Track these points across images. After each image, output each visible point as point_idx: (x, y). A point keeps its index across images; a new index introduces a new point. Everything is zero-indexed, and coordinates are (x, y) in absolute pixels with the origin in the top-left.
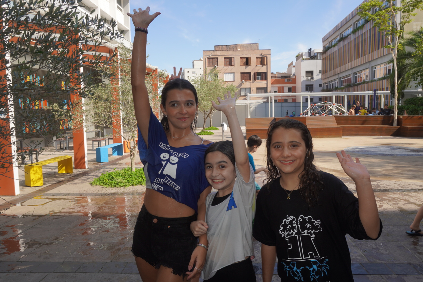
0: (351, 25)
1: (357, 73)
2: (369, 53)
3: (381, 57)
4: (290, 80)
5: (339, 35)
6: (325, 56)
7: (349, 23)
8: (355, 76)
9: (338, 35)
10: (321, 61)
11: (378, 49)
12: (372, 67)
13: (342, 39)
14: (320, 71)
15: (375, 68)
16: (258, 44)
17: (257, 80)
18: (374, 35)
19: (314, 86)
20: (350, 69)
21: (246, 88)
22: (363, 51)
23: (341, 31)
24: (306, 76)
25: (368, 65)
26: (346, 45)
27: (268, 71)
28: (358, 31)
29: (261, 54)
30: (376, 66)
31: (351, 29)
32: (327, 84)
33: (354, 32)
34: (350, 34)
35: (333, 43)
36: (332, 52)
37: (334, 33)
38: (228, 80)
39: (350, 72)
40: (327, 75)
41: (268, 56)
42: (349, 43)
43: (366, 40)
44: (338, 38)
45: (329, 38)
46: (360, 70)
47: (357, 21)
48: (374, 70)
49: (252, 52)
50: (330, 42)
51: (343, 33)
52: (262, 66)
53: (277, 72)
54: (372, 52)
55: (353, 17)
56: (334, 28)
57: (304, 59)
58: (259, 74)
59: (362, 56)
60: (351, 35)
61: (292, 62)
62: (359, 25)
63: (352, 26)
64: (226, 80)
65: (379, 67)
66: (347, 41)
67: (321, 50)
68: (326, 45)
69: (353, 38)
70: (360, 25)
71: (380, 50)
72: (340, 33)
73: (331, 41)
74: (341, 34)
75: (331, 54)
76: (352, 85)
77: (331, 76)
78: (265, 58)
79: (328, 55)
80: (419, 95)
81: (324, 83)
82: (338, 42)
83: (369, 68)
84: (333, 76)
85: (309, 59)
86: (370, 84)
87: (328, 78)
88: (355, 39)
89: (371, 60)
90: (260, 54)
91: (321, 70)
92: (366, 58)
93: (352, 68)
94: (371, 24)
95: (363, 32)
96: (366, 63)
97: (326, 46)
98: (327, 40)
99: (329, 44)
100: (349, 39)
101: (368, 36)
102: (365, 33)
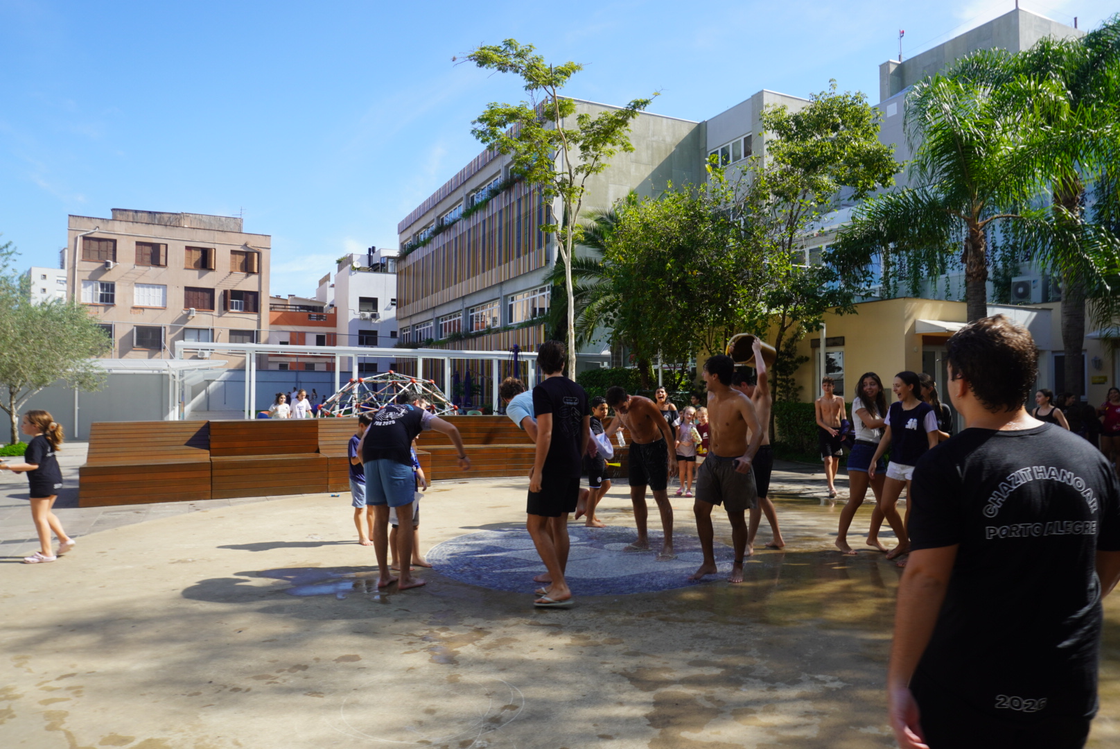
0: (461, 199)
1: (475, 308)
2: (500, 264)
3: (525, 274)
4: (321, 317)
5: (435, 220)
6: (404, 265)
7: (455, 194)
8: (470, 314)
9: (433, 221)
10: (395, 276)
11: (519, 256)
12: (506, 297)
13: (442, 228)
14: (393, 300)
15: (513, 299)
16: (242, 220)
17: (232, 310)
18: (509, 225)
19: (379, 334)
20: (459, 299)
21: (199, 330)
22: (486, 259)
23: (440, 210)
24: (360, 311)
25: (496, 293)
26: (450, 243)
27: (263, 289)
28: (475, 213)
29: (246, 245)
30: (515, 295)
31: (461, 209)
32: (408, 332)
33: (467, 215)
34: (459, 220)
35: (422, 238)
36: (420, 257)
37: (423, 215)
38: (146, 305)
39: (458, 306)
40: (410, 309)
41: (264, 253)
42: (456, 239)
43: (491, 234)
44: (434, 226)
45: (413, 224)
46: (481, 301)
47: (473, 191)
48: (510, 303)
49: (219, 237)
50: (414, 235)
51: (444, 216)
52: (247, 276)
53: (290, 296)
54: (506, 262)
55: (465, 182)
56: (424, 204)
57: (356, 269)
58: (237, 294)
59: (483, 271)
60: (461, 221)
61: (329, 275)
62: (477, 200)
63: (463, 203)
64: (141, 305)
65: (519, 297)
66: (451, 235)
67: (395, 253)
68: (406, 241)
69: (465, 229)
70: (480, 201)
71: (522, 258)
72: (437, 215)
73: (418, 232)
74: (438, 217)
75: (418, 262)
76: (463, 336)
77: (418, 314)
78: (256, 255)
79: (411, 263)
81: (401, 329)
82: (432, 236)
83: (499, 298)
84: (423, 312)
85: (367, 270)
86: (502, 334)
87: (411, 316)
88: (469, 230)
89: (503, 280)
90: (243, 244)
91: (395, 297)
92: (492, 276)
93: (463, 297)
94: (503, 199)
95: (487, 217)
96: (492, 287)
97: (406, 243)
98: (409, 230)
99: (414, 239)
100: (456, 229)
101: (497, 226)
102: (491, 218)
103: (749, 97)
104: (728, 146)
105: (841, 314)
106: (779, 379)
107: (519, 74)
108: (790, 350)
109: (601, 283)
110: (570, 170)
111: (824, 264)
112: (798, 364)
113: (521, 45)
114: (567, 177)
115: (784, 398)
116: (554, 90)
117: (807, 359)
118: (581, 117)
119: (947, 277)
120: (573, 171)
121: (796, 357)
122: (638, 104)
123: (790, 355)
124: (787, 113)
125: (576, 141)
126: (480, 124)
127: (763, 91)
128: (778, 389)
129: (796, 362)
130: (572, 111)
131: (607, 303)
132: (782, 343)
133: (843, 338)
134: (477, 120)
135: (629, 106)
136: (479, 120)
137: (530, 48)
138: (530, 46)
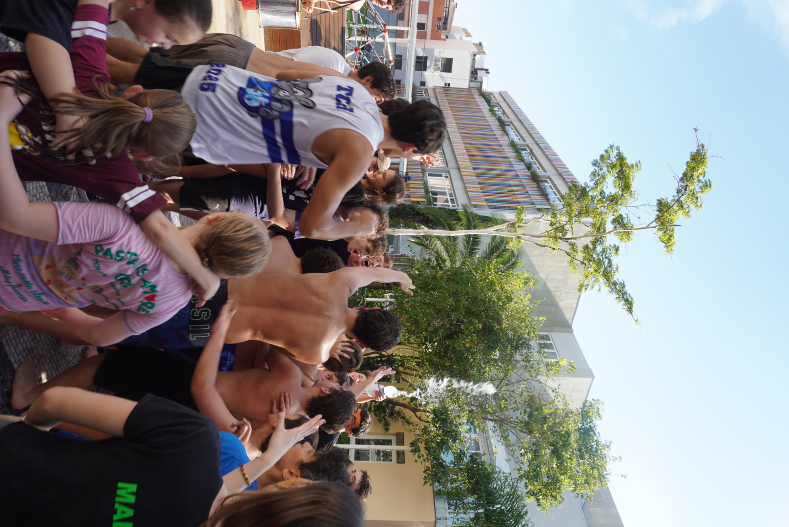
0: (524, 141)
2: (474, 168)
3: (465, 188)
4: (439, 28)
5: (509, 120)
6: (476, 93)
7: (529, 136)
9: (508, 118)
10: (466, 86)
11: (480, 183)
12: (449, 172)
13: (502, 124)
14: (449, 84)
15: (446, 177)
18: (504, 177)
19: (423, 72)
22: (477, 158)
23: (517, 124)
24: (442, 58)
25: (452, 164)
26: (491, 130)
28: (513, 151)
30: (449, 179)
31: (517, 140)
32: (424, 95)
33: (513, 144)
35: (496, 109)
36: (481, 107)
42: (495, 135)
43: (498, 163)
44: (504, 118)
45: (507, 103)
46: (445, 152)
47: (531, 150)
48: (444, 175)
50: (498, 103)
51: (512, 127)
53: (457, 3)
54: (476, 173)
55: (538, 144)
56: (522, 112)
57: (475, 55)
59: (469, 155)
60: (508, 140)
61: (471, 36)
62: (523, 153)
63: (521, 142)
65: (447, 182)
66: (497, 131)
67: (485, 88)
68: (494, 97)
69: (502, 143)
70: (523, 155)
71: (478, 186)
72: (513, 121)
73: (500, 106)
74: (511, 123)
75: (478, 105)
79: (477, 100)
80: (392, 248)
81: (427, 90)
82: (497, 117)
83: (447, 166)
85: (473, 67)
87: (436, 97)
88: (501, 146)
89: (461, 170)
91: (451, 86)
92: (465, 162)
94: (524, 174)
95: (511, 160)
96: (457, 162)
97: (492, 97)
98: (502, 100)
99: (495, 103)
100: (502, 135)
101: (503, 168)
102: (510, 163)
103: (590, 367)
104: (553, 349)
105: (425, 472)
107: (676, 194)
108: (396, 415)
109: (458, 253)
110: (575, 239)
111: (468, 455)
112: (383, 422)
113: (705, 197)
114: (569, 236)
116: (655, 227)
117: (387, 430)
118: (617, 249)
119: (446, 519)
120: (573, 241)
121: (389, 419)
122: (629, 304)
123: (391, 415)
124: (596, 422)
125: (594, 243)
126: (615, 154)
127: (593, 377)
129: (385, 420)
130: (621, 240)
131: (444, 261)
132: (402, 408)
133: (404, 462)
134: (621, 151)
135: (628, 295)
136: (620, 153)
137: (699, 205)
138: (701, 206)
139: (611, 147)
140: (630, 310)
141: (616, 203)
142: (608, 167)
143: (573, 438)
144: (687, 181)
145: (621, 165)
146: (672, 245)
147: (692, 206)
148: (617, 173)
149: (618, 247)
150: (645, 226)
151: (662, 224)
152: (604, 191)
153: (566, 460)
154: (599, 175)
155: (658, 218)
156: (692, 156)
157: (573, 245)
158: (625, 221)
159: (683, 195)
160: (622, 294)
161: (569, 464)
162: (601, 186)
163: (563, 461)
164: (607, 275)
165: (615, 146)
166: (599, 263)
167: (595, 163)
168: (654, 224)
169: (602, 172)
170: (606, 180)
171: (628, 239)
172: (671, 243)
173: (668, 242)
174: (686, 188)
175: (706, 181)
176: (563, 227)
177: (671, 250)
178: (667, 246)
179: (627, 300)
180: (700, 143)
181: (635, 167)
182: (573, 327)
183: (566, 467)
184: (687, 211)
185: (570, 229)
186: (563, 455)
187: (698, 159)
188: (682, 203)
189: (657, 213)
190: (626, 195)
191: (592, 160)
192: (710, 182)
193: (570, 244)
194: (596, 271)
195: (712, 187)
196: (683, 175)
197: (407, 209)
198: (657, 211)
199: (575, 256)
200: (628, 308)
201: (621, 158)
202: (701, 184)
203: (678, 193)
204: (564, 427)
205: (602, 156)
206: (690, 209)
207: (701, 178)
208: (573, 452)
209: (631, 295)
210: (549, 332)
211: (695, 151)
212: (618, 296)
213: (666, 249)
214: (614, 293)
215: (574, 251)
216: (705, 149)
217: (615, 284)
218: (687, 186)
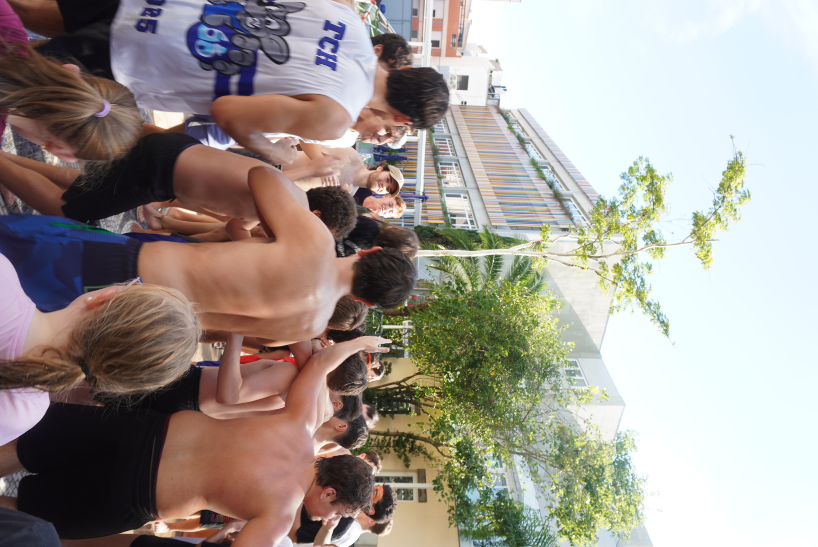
0: (545, 158)
1: (458, 167)
2: (494, 188)
3: (485, 208)
4: (454, 45)
5: (528, 137)
6: (493, 111)
7: (550, 154)
8: (453, 163)
9: (528, 135)
10: (484, 105)
11: (500, 204)
12: (467, 192)
13: (522, 142)
14: (466, 103)
15: (465, 198)
18: (525, 196)
20: (466, 154)
22: (497, 177)
23: (537, 141)
24: (458, 76)
25: (470, 184)
26: (511, 148)
28: (535, 169)
30: (468, 199)
31: (537, 158)
33: (533, 163)
34: (529, 156)
35: (515, 126)
36: (499, 125)
37: (532, 128)
39: (460, 153)
40: (458, 115)
42: (514, 153)
43: (519, 182)
44: (523, 136)
45: (526, 120)
46: (463, 172)
47: (553, 169)
48: (462, 195)
50: (517, 121)
51: (532, 144)
53: (471, 21)
54: (496, 193)
55: (559, 162)
56: (542, 129)
57: (491, 72)
59: (488, 174)
60: (528, 158)
61: (487, 53)
62: (545, 171)
63: (542, 160)
65: (466, 203)
66: (517, 150)
67: (503, 106)
68: (512, 114)
69: (522, 161)
70: (545, 173)
71: (499, 206)
72: (533, 139)
73: (519, 123)
74: (531, 140)
75: (496, 123)
76: (435, 157)
77: (455, 122)
79: (495, 118)
82: (517, 134)
83: (466, 186)
84: (456, 125)
85: (490, 84)
86: (437, 188)
88: (521, 164)
89: (480, 190)
91: (467, 104)
92: (484, 182)
93: (467, 158)
94: (546, 192)
95: (531, 178)
96: (475, 181)
97: (510, 114)
98: (521, 117)
99: (514, 120)
100: (522, 153)
101: (525, 187)
102: (531, 182)
103: (621, 395)
104: (581, 376)
105: (449, 511)
106: (390, 439)
107: (712, 206)
108: (416, 450)
109: (480, 276)
110: (605, 257)
111: (495, 493)
112: (403, 457)
113: (743, 209)
114: (596, 255)
115: (373, 443)
116: (691, 242)
117: (407, 466)
118: (650, 268)
120: (603, 259)
121: (409, 455)
122: (665, 325)
123: (412, 450)
124: (632, 454)
125: (624, 261)
126: (644, 167)
127: (625, 405)
128: (381, 438)
129: (405, 455)
130: (654, 257)
132: (423, 443)
133: (425, 501)
134: (650, 163)
135: (664, 317)
136: (649, 165)
137: (738, 218)
138: (740, 218)
139: (641, 158)
140: (666, 332)
141: (649, 217)
142: (637, 179)
143: (607, 473)
144: (725, 192)
145: (652, 177)
146: (709, 261)
147: (730, 219)
148: (647, 186)
149: (651, 265)
150: (680, 241)
151: (699, 238)
152: (634, 205)
153: (600, 497)
154: (628, 188)
155: (694, 232)
156: (729, 164)
157: (603, 264)
158: (658, 238)
159: (720, 207)
160: (658, 316)
161: (604, 501)
162: (631, 201)
163: (597, 497)
164: (640, 295)
165: (644, 158)
166: (631, 282)
167: (623, 177)
168: (690, 239)
169: (632, 185)
170: (636, 194)
171: (661, 257)
172: (709, 259)
173: (705, 258)
174: (724, 199)
175: (744, 191)
176: (592, 244)
177: (709, 267)
178: (704, 263)
179: (663, 322)
180: (737, 151)
181: (666, 179)
182: (602, 352)
183: (601, 504)
184: (725, 224)
185: (600, 247)
186: (597, 492)
187: (735, 168)
188: (719, 215)
189: (693, 227)
190: (657, 209)
191: (621, 173)
192: (748, 192)
193: (600, 263)
194: (628, 291)
195: (751, 197)
196: (720, 185)
197: (425, 231)
198: (694, 225)
199: (606, 275)
200: (664, 330)
201: (650, 170)
202: (739, 196)
203: (715, 205)
204: (597, 461)
205: (631, 168)
206: (728, 221)
207: (739, 188)
208: (608, 488)
209: (667, 317)
210: (576, 358)
211: (732, 160)
212: (652, 318)
213: (703, 265)
214: (648, 314)
215: (605, 270)
216: (743, 156)
217: (649, 304)
218: (724, 197)
